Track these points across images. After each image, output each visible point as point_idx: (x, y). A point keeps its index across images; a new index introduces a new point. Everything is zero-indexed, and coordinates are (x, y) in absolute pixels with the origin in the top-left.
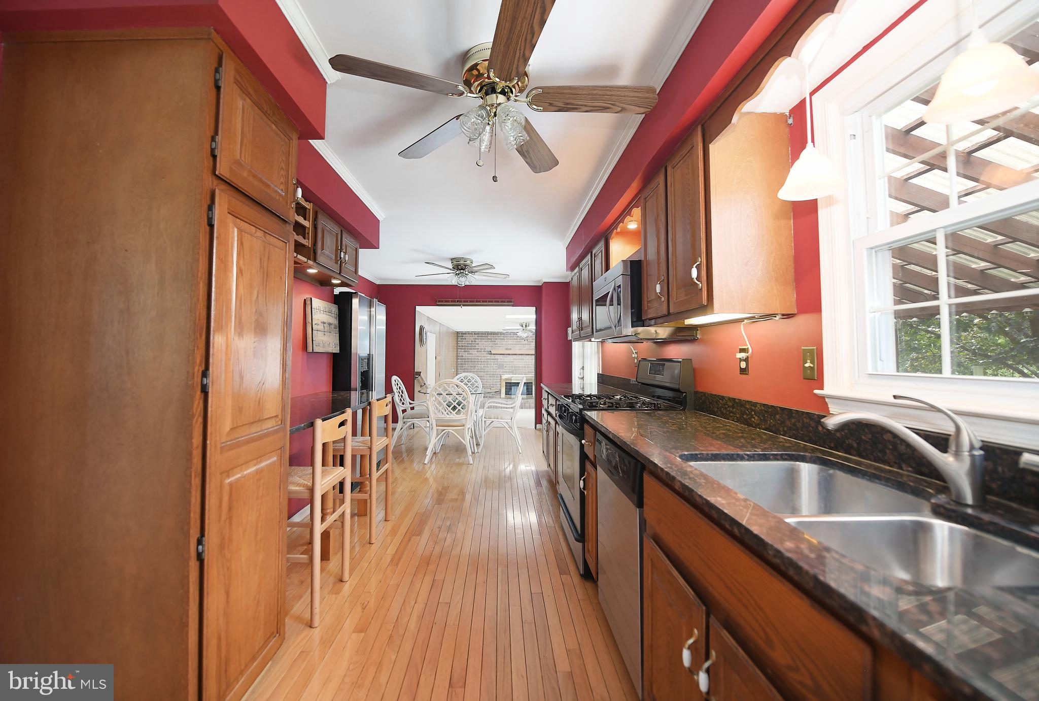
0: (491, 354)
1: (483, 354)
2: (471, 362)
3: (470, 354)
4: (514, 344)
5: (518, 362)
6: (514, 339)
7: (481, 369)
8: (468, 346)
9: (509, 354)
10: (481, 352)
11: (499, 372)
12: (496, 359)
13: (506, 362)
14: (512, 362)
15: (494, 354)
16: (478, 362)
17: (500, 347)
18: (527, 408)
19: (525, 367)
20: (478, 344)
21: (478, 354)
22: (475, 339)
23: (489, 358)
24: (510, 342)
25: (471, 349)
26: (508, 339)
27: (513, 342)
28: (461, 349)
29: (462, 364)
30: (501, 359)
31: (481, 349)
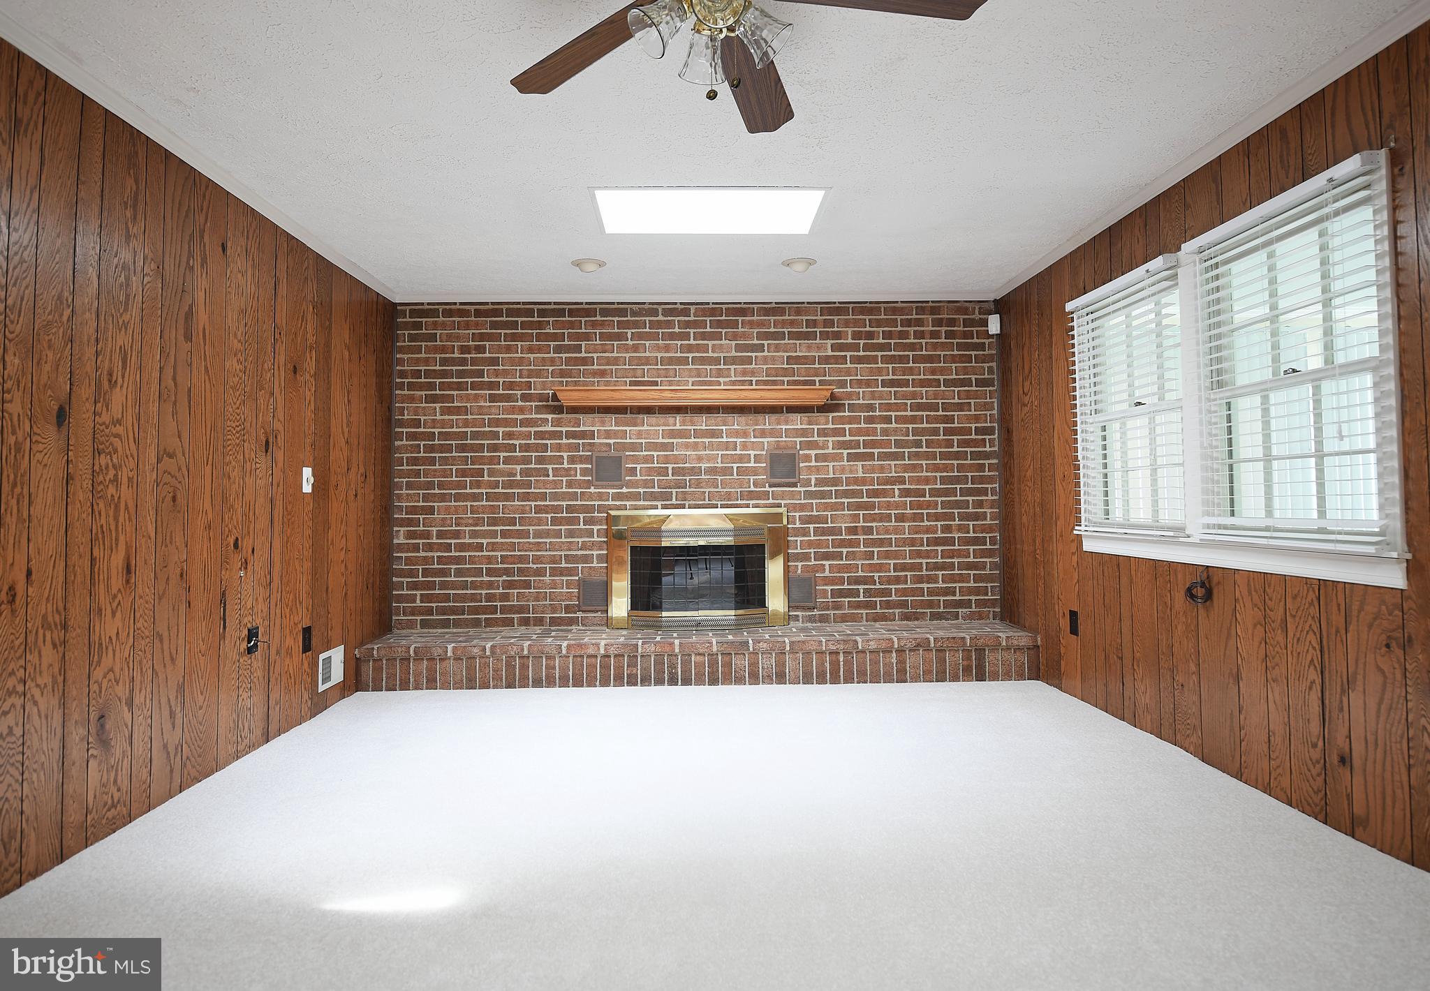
0: (559, 409)
1: (522, 410)
2: (462, 448)
3: (458, 411)
4: (671, 361)
5: (695, 446)
6: (672, 336)
7: (511, 484)
8: (444, 374)
9: (648, 410)
10: (508, 398)
11: (600, 496)
12: (583, 435)
13: (634, 447)
14: (664, 447)
15: (574, 410)
16: (494, 448)
17: (602, 373)
18: (740, 681)
19: (727, 471)
20: (494, 361)
21: (498, 410)
22: (482, 337)
23: (549, 428)
24: (650, 349)
25: (459, 386)
26: (640, 336)
27: (667, 348)
28: (411, 386)
29: (415, 461)
30: (608, 434)
31: (511, 386)
